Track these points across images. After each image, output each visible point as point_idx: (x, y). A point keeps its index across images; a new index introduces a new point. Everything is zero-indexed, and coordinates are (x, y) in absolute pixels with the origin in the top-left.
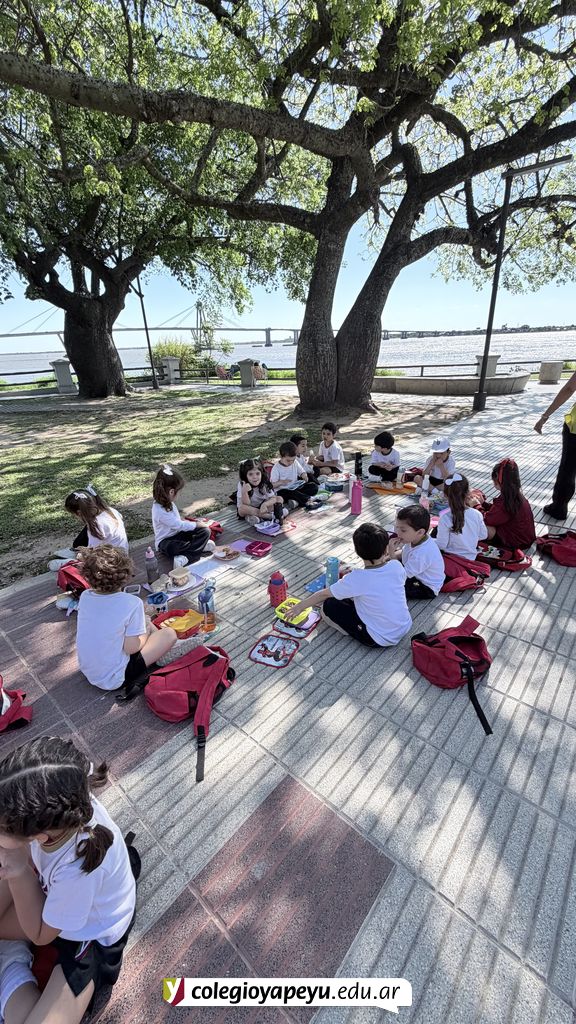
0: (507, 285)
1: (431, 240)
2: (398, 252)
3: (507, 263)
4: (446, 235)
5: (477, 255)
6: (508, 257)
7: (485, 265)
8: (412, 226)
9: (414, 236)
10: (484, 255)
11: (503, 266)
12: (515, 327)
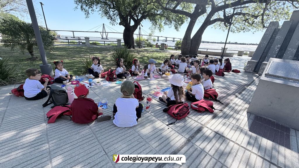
0: (231, 31)
1: (215, 21)
2: (207, 23)
3: (232, 26)
4: (219, 20)
5: (225, 24)
6: (232, 24)
7: (226, 26)
8: (211, 17)
9: (211, 20)
10: (227, 24)
11: (231, 26)
12: (233, 42)
